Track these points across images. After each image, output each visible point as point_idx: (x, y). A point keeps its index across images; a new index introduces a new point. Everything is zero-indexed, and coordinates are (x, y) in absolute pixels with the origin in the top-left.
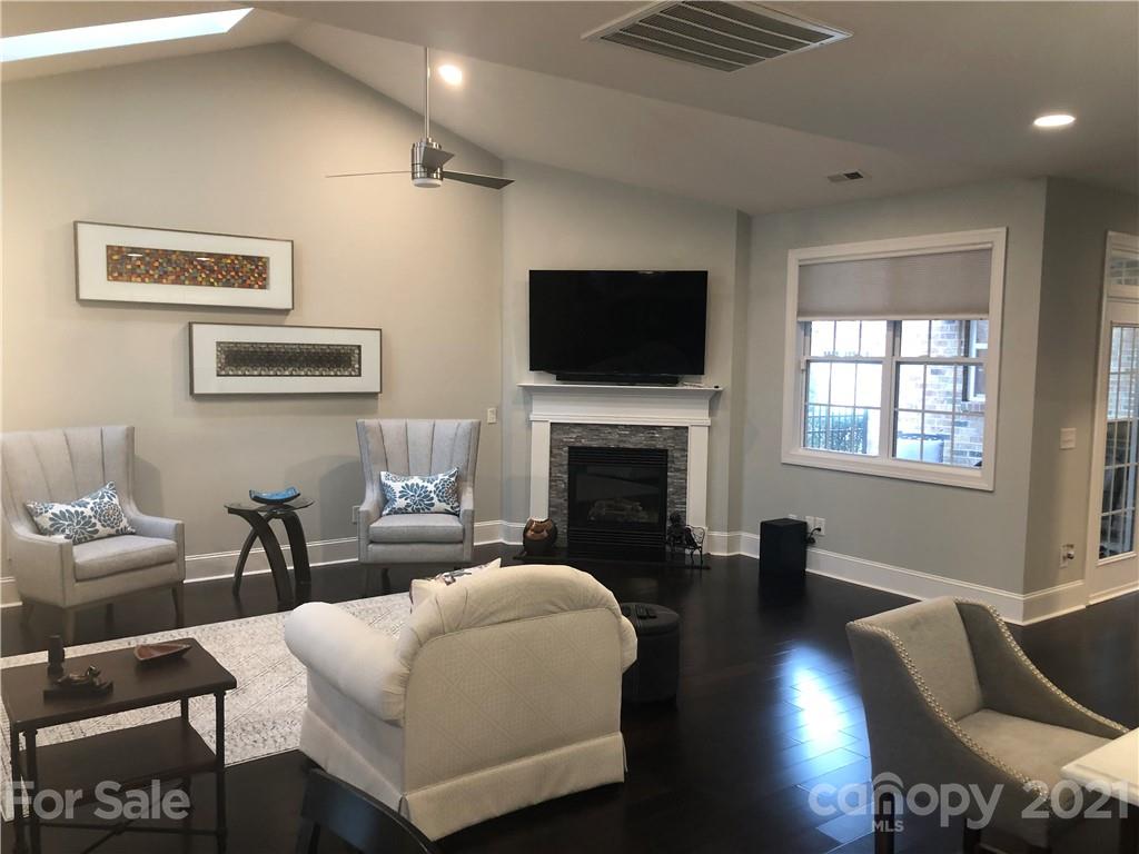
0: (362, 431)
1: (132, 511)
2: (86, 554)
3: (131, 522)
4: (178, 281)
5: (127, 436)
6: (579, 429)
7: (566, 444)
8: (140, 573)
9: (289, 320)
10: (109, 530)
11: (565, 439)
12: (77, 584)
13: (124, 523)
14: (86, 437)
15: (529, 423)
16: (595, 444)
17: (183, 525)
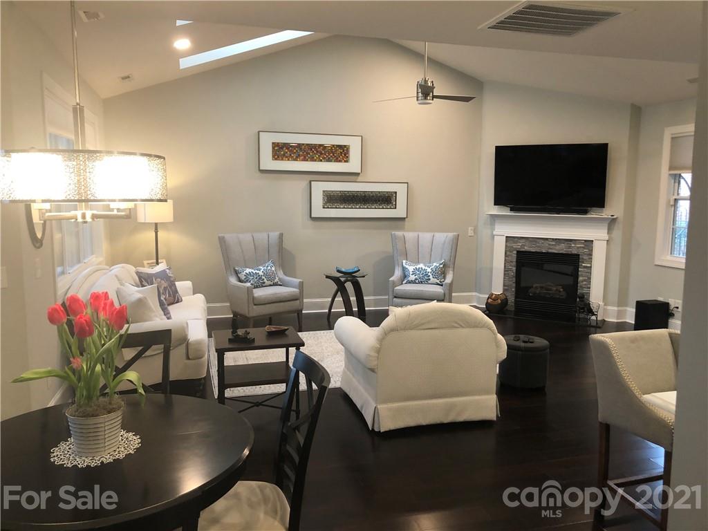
0: (394, 238)
1: (281, 274)
2: (259, 293)
3: (279, 279)
4: (305, 160)
5: (280, 238)
6: (523, 241)
7: (515, 249)
8: (282, 304)
9: (360, 179)
10: (269, 283)
11: (515, 246)
12: (255, 307)
13: (277, 280)
14: (262, 237)
15: (493, 236)
16: (533, 250)
17: (303, 282)
